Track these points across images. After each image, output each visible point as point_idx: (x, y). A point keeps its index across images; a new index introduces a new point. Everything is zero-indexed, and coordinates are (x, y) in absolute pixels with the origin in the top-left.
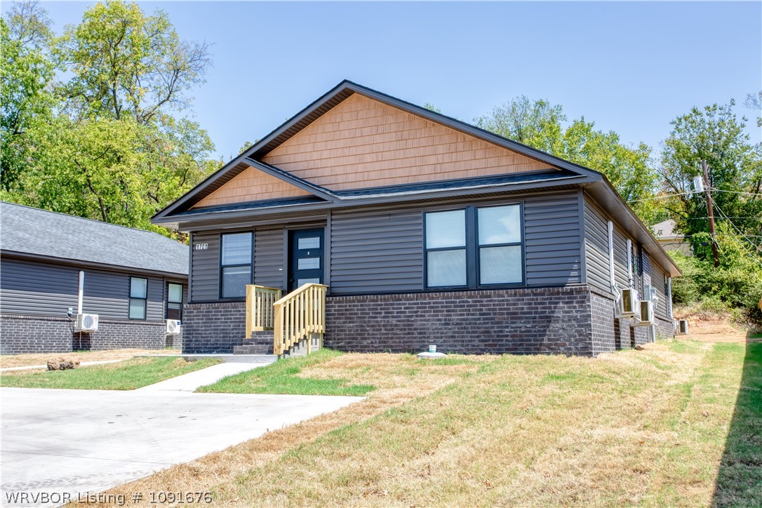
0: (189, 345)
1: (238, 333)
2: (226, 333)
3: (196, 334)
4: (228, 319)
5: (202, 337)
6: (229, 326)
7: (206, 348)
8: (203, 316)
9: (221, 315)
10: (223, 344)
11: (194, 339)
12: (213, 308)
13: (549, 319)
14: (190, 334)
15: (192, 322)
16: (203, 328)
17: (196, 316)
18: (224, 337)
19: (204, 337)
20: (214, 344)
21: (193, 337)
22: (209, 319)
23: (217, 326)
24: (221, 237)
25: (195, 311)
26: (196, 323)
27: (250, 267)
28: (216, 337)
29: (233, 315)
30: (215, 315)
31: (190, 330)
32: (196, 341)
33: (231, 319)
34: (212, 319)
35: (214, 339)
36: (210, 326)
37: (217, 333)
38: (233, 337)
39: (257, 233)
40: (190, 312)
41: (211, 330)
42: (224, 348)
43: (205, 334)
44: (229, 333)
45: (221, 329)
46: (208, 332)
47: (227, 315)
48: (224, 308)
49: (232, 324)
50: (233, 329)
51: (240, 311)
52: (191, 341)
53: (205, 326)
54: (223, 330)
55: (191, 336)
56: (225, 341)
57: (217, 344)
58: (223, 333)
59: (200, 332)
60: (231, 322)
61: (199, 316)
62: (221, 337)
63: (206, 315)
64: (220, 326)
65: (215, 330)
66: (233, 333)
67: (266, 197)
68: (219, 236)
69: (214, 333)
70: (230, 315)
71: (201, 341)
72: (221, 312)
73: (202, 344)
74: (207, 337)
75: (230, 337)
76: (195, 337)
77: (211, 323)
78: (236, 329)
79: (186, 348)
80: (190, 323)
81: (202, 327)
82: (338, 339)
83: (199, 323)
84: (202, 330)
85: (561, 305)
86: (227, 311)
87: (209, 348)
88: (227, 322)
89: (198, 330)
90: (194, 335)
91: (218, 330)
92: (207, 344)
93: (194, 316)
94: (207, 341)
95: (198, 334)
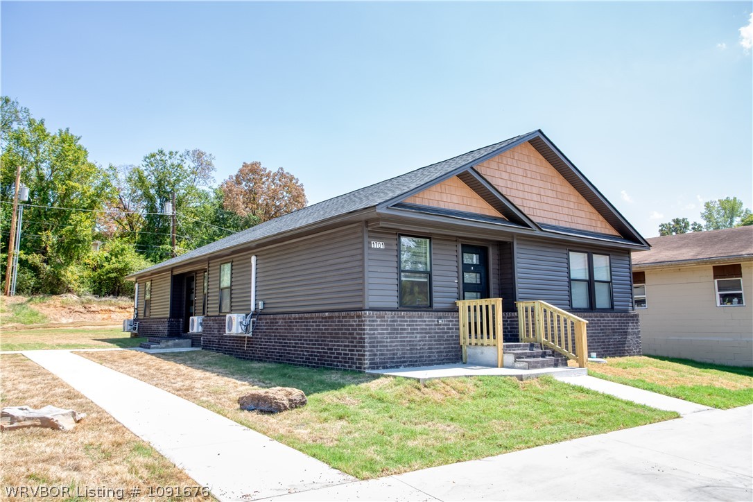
0: (373, 359)
1: (425, 345)
2: (413, 345)
3: (381, 346)
4: (414, 329)
5: (388, 350)
6: (416, 337)
7: (392, 362)
8: (387, 325)
9: (407, 325)
10: (411, 357)
11: (378, 353)
12: (398, 317)
13: (626, 334)
14: (374, 347)
15: (376, 332)
16: (389, 340)
17: (380, 325)
18: (411, 349)
19: (390, 350)
20: (401, 358)
21: (377, 350)
22: (395, 329)
23: (404, 337)
24: (400, 239)
25: (379, 320)
26: (379, 334)
27: (427, 276)
28: (402, 350)
29: (419, 325)
30: (400, 325)
31: (374, 342)
32: (382, 355)
33: (417, 329)
34: (398, 329)
35: (400, 352)
36: (396, 338)
37: (404, 345)
38: (421, 349)
39: (434, 241)
40: (373, 321)
41: (398, 341)
42: (411, 361)
43: (390, 346)
44: (416, 345)
45: (407, 341)
46: (394, 344)
47: (413, 325)
48: (410, 317)
49: (418, 335)
50: (420, 341)
51: (425, 321)
52: (375, 355)
53: (390, 338)
54: (410, 341)
55: (375, 349)
56: (412, 353)
57: (404, 357)
58: (410, 345)
59: (385, 344)
60: (417, 333)
61: (384, 325)
62: (407, 350)
63: (391, 325)
64: (407, 337)
65: (401, 341)
66: (420, 345)
68: (397, 237)
69: (401, 345)
70: (416, 325)
71: (387, 355)
72: (406, 321)
73: (389, 358)
74: (393, 350)
75: (417, 349)
76: (380, 350)
77: (397, 334)
78: (423, 341)
79: (370, 364)
80: (374, 334)
81: (387, 338)
83: (383, 334)
84: (387, 342)
86: (413, 321)
87: (397, 362)
88: (413, 333)
89: (383, 342)
90: (379, 348)
91: (404, 341)
92: (393, 358)
93: (377, 325)
94: (394, 354)
95: (384, 346)
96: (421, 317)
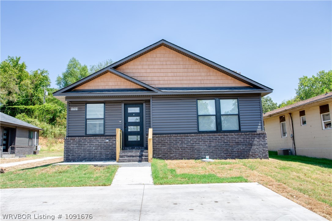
0: (68, 157)
1: (97, 151)
2: (90, 152)
3: (72, 152)
4: (92, 144)
5: (76, 154)
6: (92, 148)
7: (79, 159)
8: (76, 143)
9: (87, 143)
10: (89, 157)
11: (71, 155)
12: (83, 139)
13: (251, 145)
14: (69, 152)
15: (70, 146)
16: (77, 149)
17: (72, 143)
18: (89, 153)
19: (77, 154)
20: (83, 157)
21: (70, 154)
22: (80, 145)
23: (85, 148)
24: (86, 105)
25: (72, 141)
26: (72, 147)
27: (103, 120)
28: (84, 153)
29: (95, 143)
30: (83, 143)
31: (69, 150)
32: (73, 156)
33: (93, 144)
34: (82, 145)
35: (83, 155)
36: (81, 148)
37: (85, 152)
38: (95, 153)
39: (107, 104)
40: (69, 141)
41: (82, 150)
42: (89, 159)
43: (77, 152)
44: (92, 152)
45: (87, 150)
46: (80, 151)
47: (91, 143)
48: (89, 139)
49: (94, 147)
50: (95, 150)
51: (98, 141)
52: (69, 156)
53: (78, 148)
54: (89, 150)
55: (69, 153)
56: (90, 155)
57: (85, 157)
58: (89, 152)
59: (75, 151)
60: (93, 146)
61: (74, 143)
62: (87, 154)
63: (78, 143)
64: (87, 148)
65: (84, 150)
66: (95, 152)
67: (117, 88)
68: (85, 104)
69: (83, 152)
70: (93, 143)
71: (75, 156)
72: (87, 141)
73: (77, 157)
74: (79, 154)
75: (93, 153)
76: (72, 154)
77: (82, 146)
78: (97, 150)
79: (66, 159)
80: (69, 147)
81: (76, 148)
82: (158, 154)
83: (74, 147)
84: (76, 150)
85: (256, 139)
86: (91, 141)
87: (80, 159)
88: (91, 146)
89: (74, 150)
90: (71, 153)
91: (85, 150)
92: (79, 157)
93: (71, 143)
94: (79, 155)
95: (74, 152)
96: (96, 139)
